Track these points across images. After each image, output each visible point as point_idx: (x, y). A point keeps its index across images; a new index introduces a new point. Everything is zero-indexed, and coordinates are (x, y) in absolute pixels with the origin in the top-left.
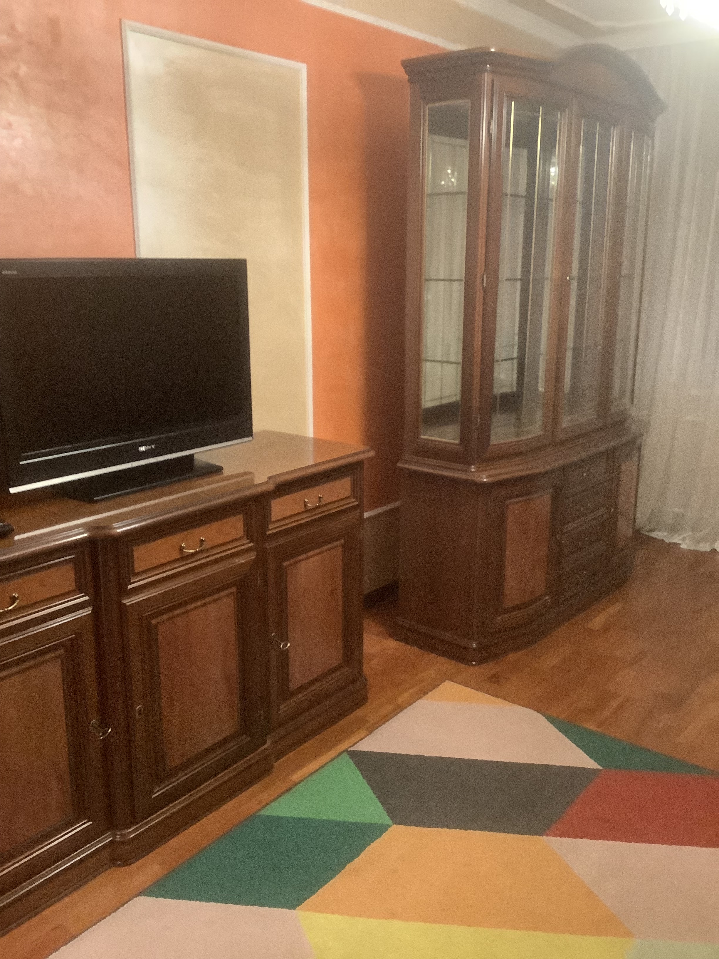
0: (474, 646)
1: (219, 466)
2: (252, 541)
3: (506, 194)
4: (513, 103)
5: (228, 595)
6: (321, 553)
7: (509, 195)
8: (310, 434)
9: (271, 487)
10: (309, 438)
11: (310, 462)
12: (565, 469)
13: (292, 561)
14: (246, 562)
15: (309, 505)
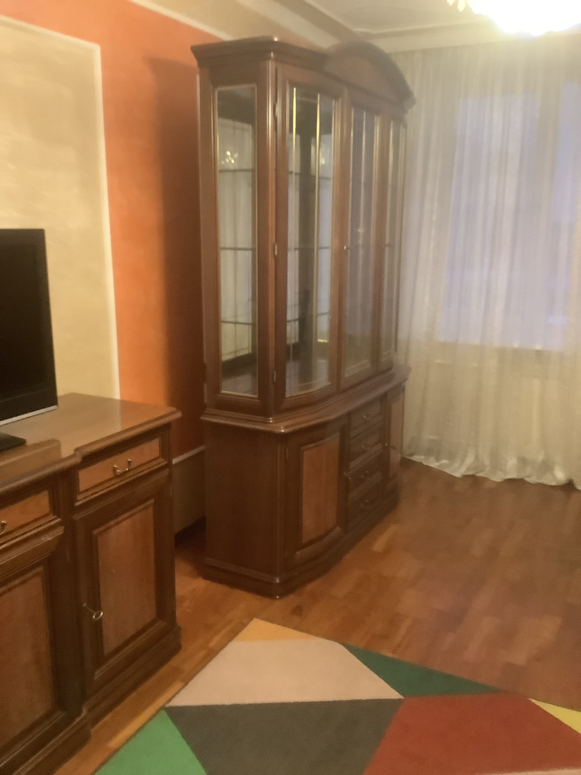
0: (278, 581)
1: (22, 439)
2: (59, 517)
3: (291, 173)
4: (295, 89)
5: (37, 575)
6: (131, 515)
7: (294, 174)
8: (117, 396)
9: (78, 460)
10: (116, 400)
11: (118, 428)
12: (349, 414)
13: (102, 529)
14: (53, 539)
15: (118, 471)
